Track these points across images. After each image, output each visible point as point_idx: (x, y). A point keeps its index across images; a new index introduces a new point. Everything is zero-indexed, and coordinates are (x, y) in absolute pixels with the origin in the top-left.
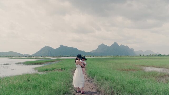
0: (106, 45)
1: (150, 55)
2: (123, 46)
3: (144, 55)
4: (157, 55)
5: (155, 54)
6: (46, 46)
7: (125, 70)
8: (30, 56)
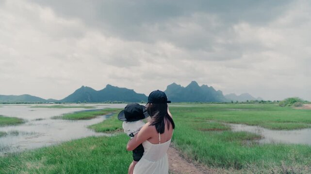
0: (180, 85)
1: (248, 101)
2: (205, 87)
3: (237, 102)
4: (257, 101)
5: (254, 100)
6: (83, 86)
7: (209, 130)
8: (57, 103)
